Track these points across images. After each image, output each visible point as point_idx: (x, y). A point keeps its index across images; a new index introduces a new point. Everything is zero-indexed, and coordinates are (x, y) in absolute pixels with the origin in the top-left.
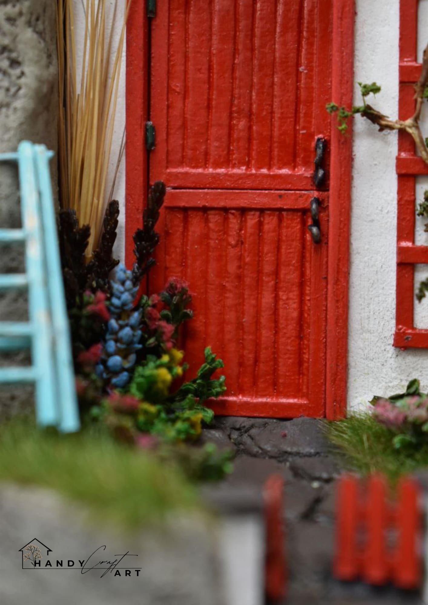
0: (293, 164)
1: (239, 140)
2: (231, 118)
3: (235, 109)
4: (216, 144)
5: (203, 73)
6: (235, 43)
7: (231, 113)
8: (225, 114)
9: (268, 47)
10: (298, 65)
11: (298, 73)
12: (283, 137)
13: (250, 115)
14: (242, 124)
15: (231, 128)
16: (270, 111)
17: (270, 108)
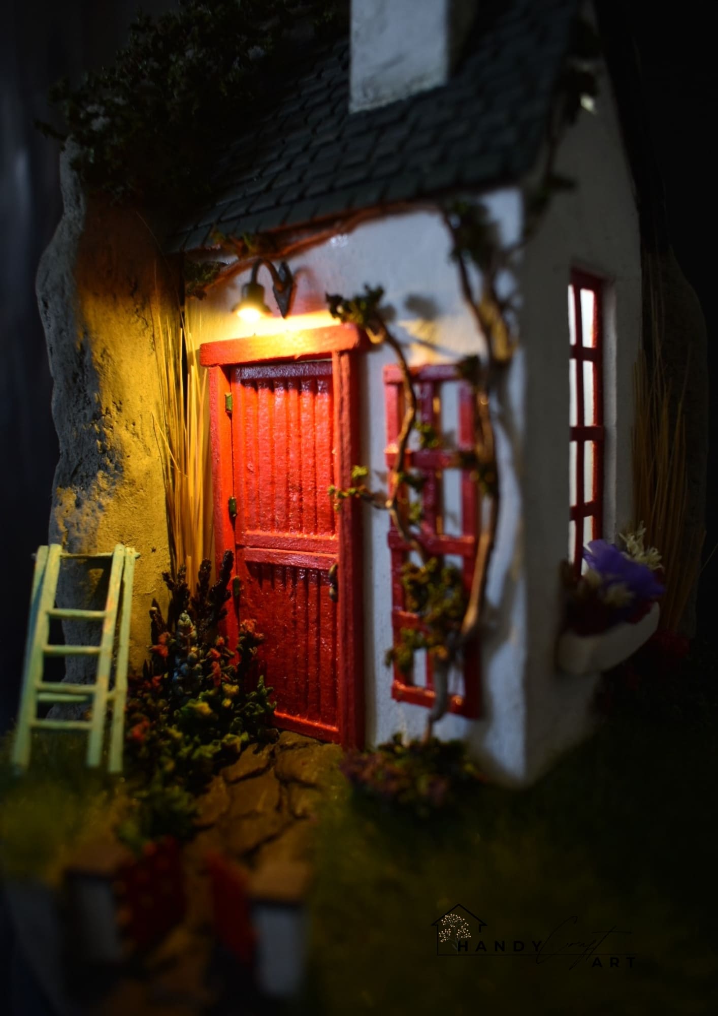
0: (331, 531)
1: (294, 509)
2: (288, 492)
3: (290, 484)
4: (278, 512)
5: (268, 456)
6: (288, 431)
7: (288, 487)
8: (283, 489)
9: (310, 434)
10: (331, 448)
11: (332, 456)
12: (323, 508)
13: (300, 490)
14: (294, 497)
15: (288, 500)
16: (313, 486)
17: (314, 483)
